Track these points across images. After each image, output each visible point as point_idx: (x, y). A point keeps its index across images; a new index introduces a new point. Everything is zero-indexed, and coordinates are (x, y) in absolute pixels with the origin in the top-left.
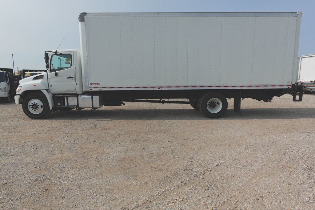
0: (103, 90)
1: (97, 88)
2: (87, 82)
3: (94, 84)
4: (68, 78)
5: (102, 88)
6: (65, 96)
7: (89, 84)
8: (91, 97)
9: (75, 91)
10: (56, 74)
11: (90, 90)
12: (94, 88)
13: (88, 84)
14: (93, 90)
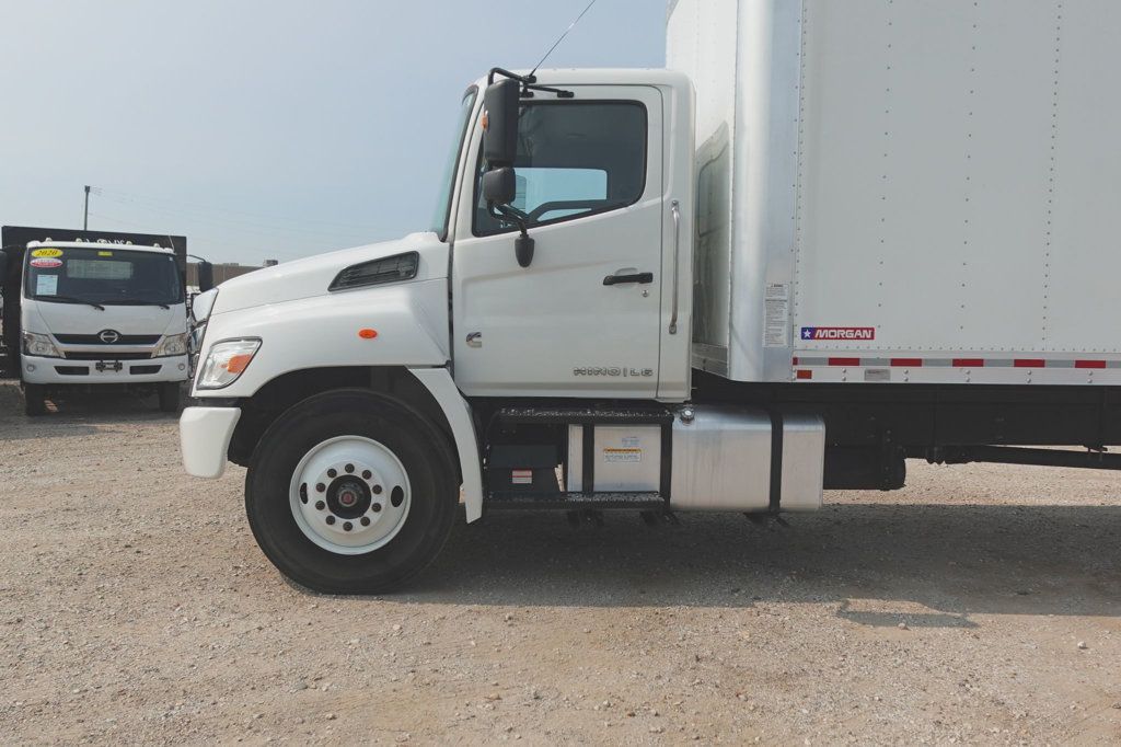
0: (898, 376)
1: (855, 362)
2: (785, 317)
3: (835, 333)
4: (610, 281)
5: (896, 362)
6: (576, 421)
7: (798, 332)
8: (768, 427)
9: (653, 379)
10: (525, 252)
11: (802, 374)
12: (834, 362)
13: (784, 330)
14: (824, 375)
